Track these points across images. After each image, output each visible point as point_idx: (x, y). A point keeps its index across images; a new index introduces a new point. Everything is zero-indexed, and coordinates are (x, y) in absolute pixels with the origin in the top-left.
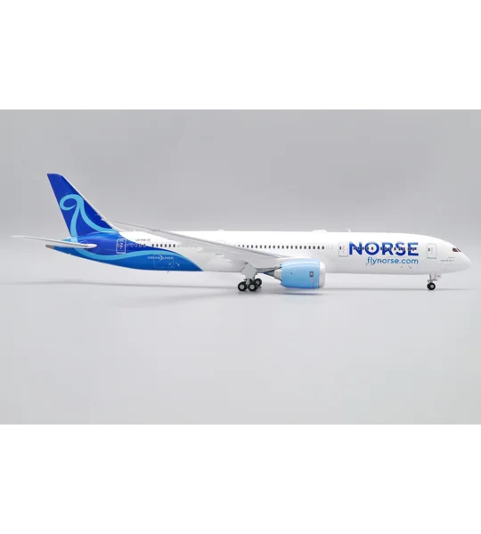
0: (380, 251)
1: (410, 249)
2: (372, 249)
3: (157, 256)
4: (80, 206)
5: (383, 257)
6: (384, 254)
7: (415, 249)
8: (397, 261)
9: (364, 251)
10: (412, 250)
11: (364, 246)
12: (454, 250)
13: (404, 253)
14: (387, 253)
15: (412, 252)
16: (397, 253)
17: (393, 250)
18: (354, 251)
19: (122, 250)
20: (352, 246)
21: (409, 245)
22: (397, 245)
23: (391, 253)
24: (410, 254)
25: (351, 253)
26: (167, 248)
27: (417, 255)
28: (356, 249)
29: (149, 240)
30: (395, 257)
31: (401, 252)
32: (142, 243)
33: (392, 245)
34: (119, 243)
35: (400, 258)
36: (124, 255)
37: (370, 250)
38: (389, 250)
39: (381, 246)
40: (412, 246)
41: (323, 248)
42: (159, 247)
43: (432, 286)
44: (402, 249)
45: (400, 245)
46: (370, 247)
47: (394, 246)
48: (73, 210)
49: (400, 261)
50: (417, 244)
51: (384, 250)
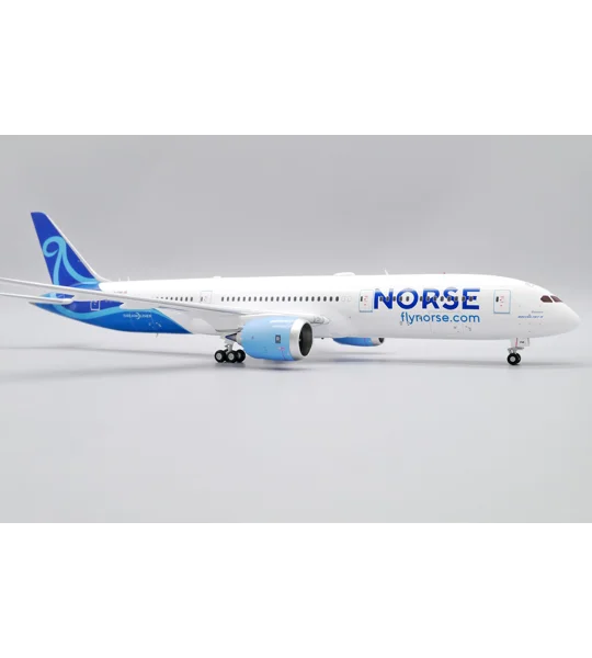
0: (420, 303)
1: (466, 297)
2: (408, 299)
3: (134, 313)
4: (62, 252)
5: (423, 312)
6: (424, 307)
7: (475, 298)
8: (445, 318)
9: (395, 303)
10: (468, 301)
11: (395, 295)
12: (545, 299)
13: (456, 305)
14: (430, 306)
15: (469, 303)
16: (446, 306)
17: (438, 301)
18: (381, 304)
19: (95, 307)
20: (378, 295)
21: (465, 292)
22: (446, 294)
23: (436, 306)
24: (465, 306)
25: (376, 307)
27: (477, 307)
28: (384, 299)
30: (442, 311)
31: (451, 303)
33: (437, 294)
36: (99, 312)
37: (404, 302)
38: (433, 301)
39: (420, 295)
40: (469, 294)
41: (337, 299)
44: (452, 298)
45: (450, 293)
46: (404, 296)
47: (441, 294)
48: (56, 255)
49: (451, 318)
50: (478, 291)
51: (426, 301)
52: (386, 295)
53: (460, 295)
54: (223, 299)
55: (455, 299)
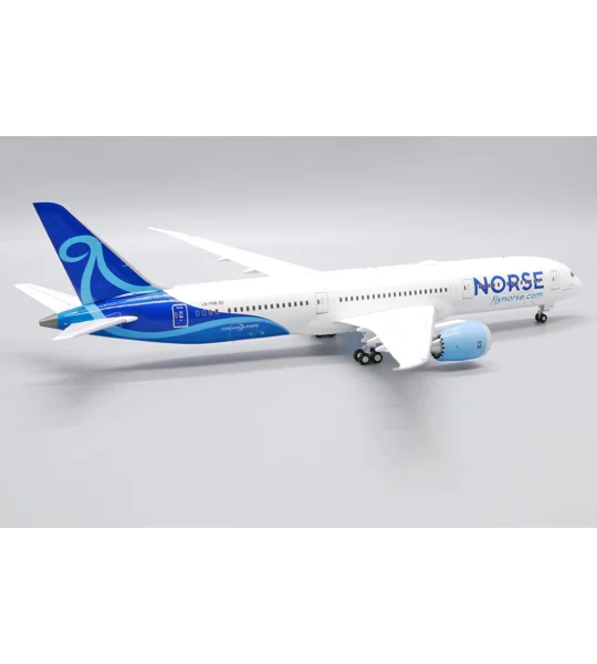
0: (507, 287)
1: (536, 280)
2: (498, 285)
3: (237, 325)
5: (510, 294)
6: (510, 290)
7: (541, 280)
8: (522, 297)
9: (490, 289)
10: (537, 282)
11: (489, 282)
13: (530, 286)
14: (514, 289)
15: (538, 284)
16: (525, 288)
17: (519, 284)
18: (480, 291)
19: (181, 323)
20: (476, 282)
22: (523, 277)
23: (518, 289)
24: (536, 287)
25: (476, 294)
26: (251, 312)
27: (542, 287)
28: (481, 287)
29: (221, 303)
30: (521, 292)
31: (527, 285)
32: (212, 308)
33: (517, 278)
34: (177, 310)
35: (526, 293)
36: (186, 329)
37: (496, 287)
38: (516, 285)
39: (507, 280)
40: (538, 277)
41: (446, 290)
42: (239, 312)
43: (544, 319)
45: (526, 277)
46: (496, 282)
47: (520, 279)
49: (526, 297)
50: (542, 273)
51: (511, 285)
52: (483, 283)
53: (531, 278)
54: (341, 300)
55: (529, 282)
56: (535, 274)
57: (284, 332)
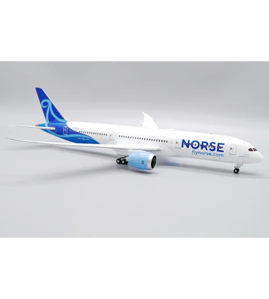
0: (200, 147)
1: (219, 147)
2: (195, 145)
3: (81, 138)
4: (50, 106)
5: (201, 151)
7: (222, 147)
8: (210, 154)
9: (190, 146)
11: (190, 142)
12: (250, 150)
13: (214, 149)
14: (204, 149)
15: (220, 149)
16: (210, 149)
17: (207, 147)
18: (184, 146)
19: (65, 133)
22: (211, 144)
23: (207, 149)
24: (218, 150)
25: (182, 146)
26: (86, 134)
28: (186, 144)
29: (78, 128)
30: (209, 151)
31: (213, 148)
32: (75, 130)
33: (207, 144)
34: (65, 128)
35: (212, 152)
36: (67, 136)
37: (194, 146)
38: (205, 147)
39: (201, 143)
40: (220, 146)
41: (167, 142)
42: (83, 133)
43: (236, 171)
44: (213, 147)
45: (213, 144)
46: (194, 143)
47: (209, 144)
48: (47, 108)
49: (212, 154)
50: (223, 144)
51: (202, 147)
52: (187, 142)
53: (216, 145)
54: (120, 136)
55: (214, 147)
56: (219, 144)
57: (97, 143)
